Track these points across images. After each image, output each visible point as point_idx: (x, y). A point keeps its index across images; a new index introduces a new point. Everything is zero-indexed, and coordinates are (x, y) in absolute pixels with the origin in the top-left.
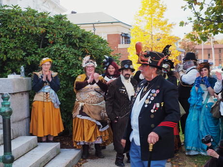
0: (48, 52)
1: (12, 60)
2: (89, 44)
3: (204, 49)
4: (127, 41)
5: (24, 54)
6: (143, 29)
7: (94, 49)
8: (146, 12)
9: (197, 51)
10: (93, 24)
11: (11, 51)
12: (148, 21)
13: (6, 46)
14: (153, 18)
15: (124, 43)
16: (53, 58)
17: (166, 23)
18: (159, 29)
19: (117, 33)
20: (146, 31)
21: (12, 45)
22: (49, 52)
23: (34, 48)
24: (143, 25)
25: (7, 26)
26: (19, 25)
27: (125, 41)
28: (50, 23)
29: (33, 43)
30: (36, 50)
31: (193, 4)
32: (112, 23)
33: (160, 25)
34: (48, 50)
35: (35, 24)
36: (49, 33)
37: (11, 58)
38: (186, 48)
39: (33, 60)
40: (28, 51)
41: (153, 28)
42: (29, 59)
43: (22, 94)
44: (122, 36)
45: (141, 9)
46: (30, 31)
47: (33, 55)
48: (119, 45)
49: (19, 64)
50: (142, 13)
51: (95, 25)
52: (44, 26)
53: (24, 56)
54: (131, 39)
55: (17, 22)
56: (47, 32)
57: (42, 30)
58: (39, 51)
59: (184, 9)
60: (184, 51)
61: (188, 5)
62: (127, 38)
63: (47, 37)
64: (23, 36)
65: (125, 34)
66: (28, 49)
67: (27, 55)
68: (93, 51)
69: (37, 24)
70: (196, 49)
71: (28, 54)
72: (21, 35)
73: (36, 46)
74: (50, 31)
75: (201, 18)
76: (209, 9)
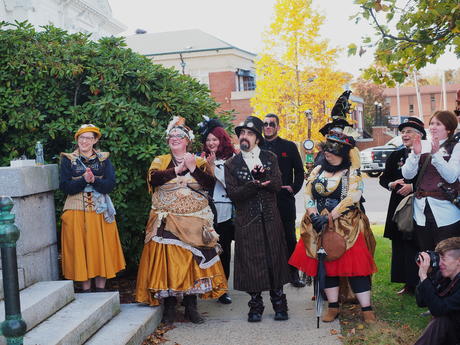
0: (89, 111)
1: (19, 130)
2: (170, 94)
3: (401, 96)
4: (249, 85)
5: (42, 118)
6: (280, 60)
7: (180, 102)
8: (285, 25)
9: (388, 101)
10: (181, 53)
11: (15, 113)
12: (290, 43)
13: (6, 104)
14: (299, 37)
15: (242, 90)
16: (100, 123)
17: (324, 46)
18: (312, 59)
19: (228, 70)
20: (286, 64)
21: (17, 101)
22: (91, 113)
23: (62, 106)
24: (281, 52)
25: (6, 64)
26: (30, 60)
27: (245, 85)
28: (92, 55)
29: (59, 96)
30: (66, 108)
31: (374, 11)
32: (217, 50)
33: (312, 51)
34: (89, 108)
35: (62, 57)
36: (90, 75)
37: (16, 126)
38: (366, 94)
39: (60, 129)
40: (50, 112)
41: (300, 58)
42: (53, 128)
43: (41, 198)
44: (239, 76)
45: (274, 21)
46: (53, 71)
47: (61, 120)
48: (232, 93)
49: (32, 139)
50: (276, 29)
51: (184, 55)
52: (80, 61)
53: (42, 123)
54: (257, 81)
55: (27, 54)
56: (86, 73)
57: (77, 69)
58: (72, 110)
59: (355, 20)
60: (362, 101)
61: (363, 10)
62: (247, 78)
63: (87, 83)
64: (39, 81)
65: (245, 71)
66: (49, 108)
67: (48, 120)
68: (179, 107)
69: (66, 57)
70: (385, 97)
71: (51, 118)
72: (35, 81)
73: (64, 101)
74: (93, 71)
75: (390, 36)
76: (404, 18)
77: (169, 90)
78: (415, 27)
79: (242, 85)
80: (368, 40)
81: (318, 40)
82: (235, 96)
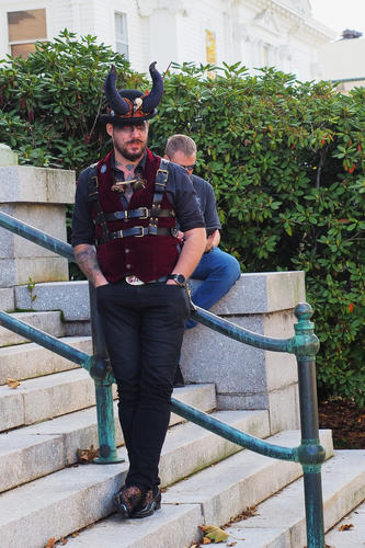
0: (340, 197)
1: (244, 223)
5: (276, 206)
11: (238, 198)
13: (225, 186)
16: (358, 214)
21: (239, 183)
22: (344, 199)
23: (301, 188)
25: (223, 130)
26: (259, 125)
28: (344, 115)
29: (295, 174)
30: (306, 191)
34: (340, 191)
35: (301, 119)
36: (342, 142)
37: (240, 218)
39: (299, 221)
40: (284, 197)
42: (289, 221)
43: (286, 316)
46: (291, 139)
47: (300, 207)
49: (259, 234)
52: (328, 125)
53: (276, 213)
55: (254, 116)
56: (337, 141)
57: (325, 135)
58: (316, 194)
63: (340, 156)
64: (268, 154)
66: (283, 191)
67: (281, 210)
69: (307, 119)
71: (287, 206)
72: (263, 153)
73: (303, 181)
74: (346, 139)
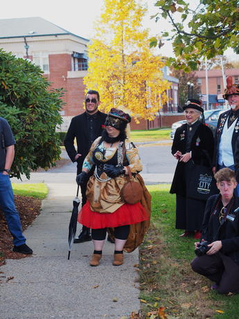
2: (8, 74)
3: (209, 78)
4: (83, 66)
6: (109, 46)
7: (16, 81)
8: (113, 16)
9: (200, 81)
10: (25, 37)
12: (117, 31)
14: (125, 26)
15: (77, 70)
17: (146, 34)
18: (135, 45)
19: (65, 53)
20: (114, 48)
24: (110, 39)
27: (79, 66)
31: (170, 12)
32: (56, 35)
33: (136, 38)
38: (181, 75)
41: (125, 43)
44: (74, 58)
45: (104, 12)
48: (68, 72)
50: (106, 19)
51: (27, 38)
54: (89, 62)
59: (155, 19)
61: (162, 11)
62: (81, 61)
65: (79, 54)
68: (15, 85)
70: (197, 78)
75: (183, 32)
76: (195, 18)
77: (7, 72)
78: (204, 25)
79: (77, 66)
80: (166, 34)
81: (141, 30)
82: (71, 74)
